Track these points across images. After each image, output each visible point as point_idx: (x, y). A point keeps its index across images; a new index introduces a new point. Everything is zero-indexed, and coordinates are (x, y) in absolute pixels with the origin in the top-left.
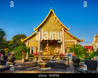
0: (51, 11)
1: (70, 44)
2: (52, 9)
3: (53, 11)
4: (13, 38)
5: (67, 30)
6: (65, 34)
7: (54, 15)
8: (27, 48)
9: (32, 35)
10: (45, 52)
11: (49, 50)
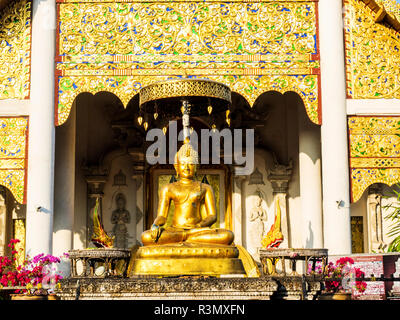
6: (351, 23)
10: (157, 240)
11: (204, 214)
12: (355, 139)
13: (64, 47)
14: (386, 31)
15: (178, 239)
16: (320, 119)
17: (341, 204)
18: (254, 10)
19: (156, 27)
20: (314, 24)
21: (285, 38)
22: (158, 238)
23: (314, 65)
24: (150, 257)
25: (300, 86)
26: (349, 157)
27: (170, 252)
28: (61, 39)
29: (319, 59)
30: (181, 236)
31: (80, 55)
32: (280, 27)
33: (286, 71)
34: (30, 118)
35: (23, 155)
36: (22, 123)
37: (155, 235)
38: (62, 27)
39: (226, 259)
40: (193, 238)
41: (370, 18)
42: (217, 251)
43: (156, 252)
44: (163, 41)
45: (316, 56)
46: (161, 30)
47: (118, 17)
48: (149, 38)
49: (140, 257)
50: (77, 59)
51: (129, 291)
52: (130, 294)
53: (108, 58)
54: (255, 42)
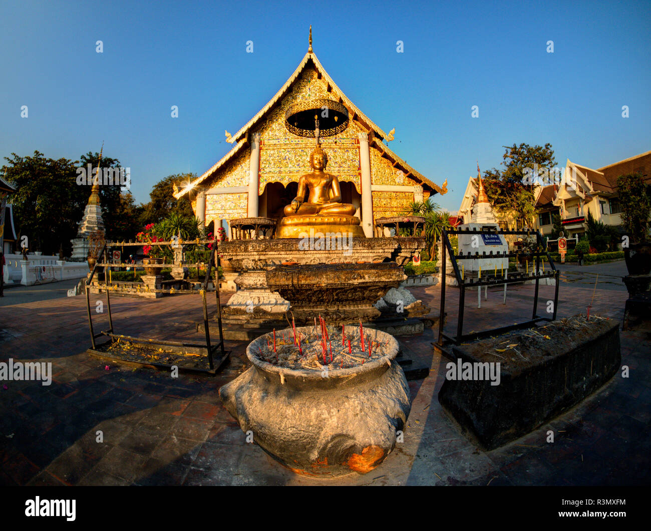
0: (310, 61)
1: (394, 204)
2: (311, 52)
3: (316, 61)
4: (153, 195)
5: (381, 139)
6: (372, 157)
7: (320, 77)
8: (200, 227)
9: (219, 165)
10: (296, 212)
11: (332, 196)
12: (375, 200)
13: (262, 166)
14: (385, 160)
15: (314, 211)
16: (361, 192)
17: (370, 225)
18: (335, 151)
19: (297, 157)
20: (358, 157)
21: (348, 161)
22: (297, 209)
23: (358, 172)
24: (291, 225)
25: (353, 180)
26: (373, 207)
27: (307, 220)
28: (261, 163)
29: (360, 169)
30: (315, 209)
31: (268, 169)
32: (346, 157)
33: (348, 174)
34: (249, 193)
35: (246, 208)
36: (246, 195)
37: (295, 207)
38: (261, 159)
39: (352, 226)
40: (325, 211)
41: (380, 156)
42: (345, 220)
43: (296, 221)
44: (300, 163)
45: (359, 169)
46: (299, 159)
47: (283, 154)
48: (295, 162)
49: (285, 225)
50: (267, 170)
51: (272, 250)
52: (273, 253)
53: (278, 169)
54: (336, 163)
